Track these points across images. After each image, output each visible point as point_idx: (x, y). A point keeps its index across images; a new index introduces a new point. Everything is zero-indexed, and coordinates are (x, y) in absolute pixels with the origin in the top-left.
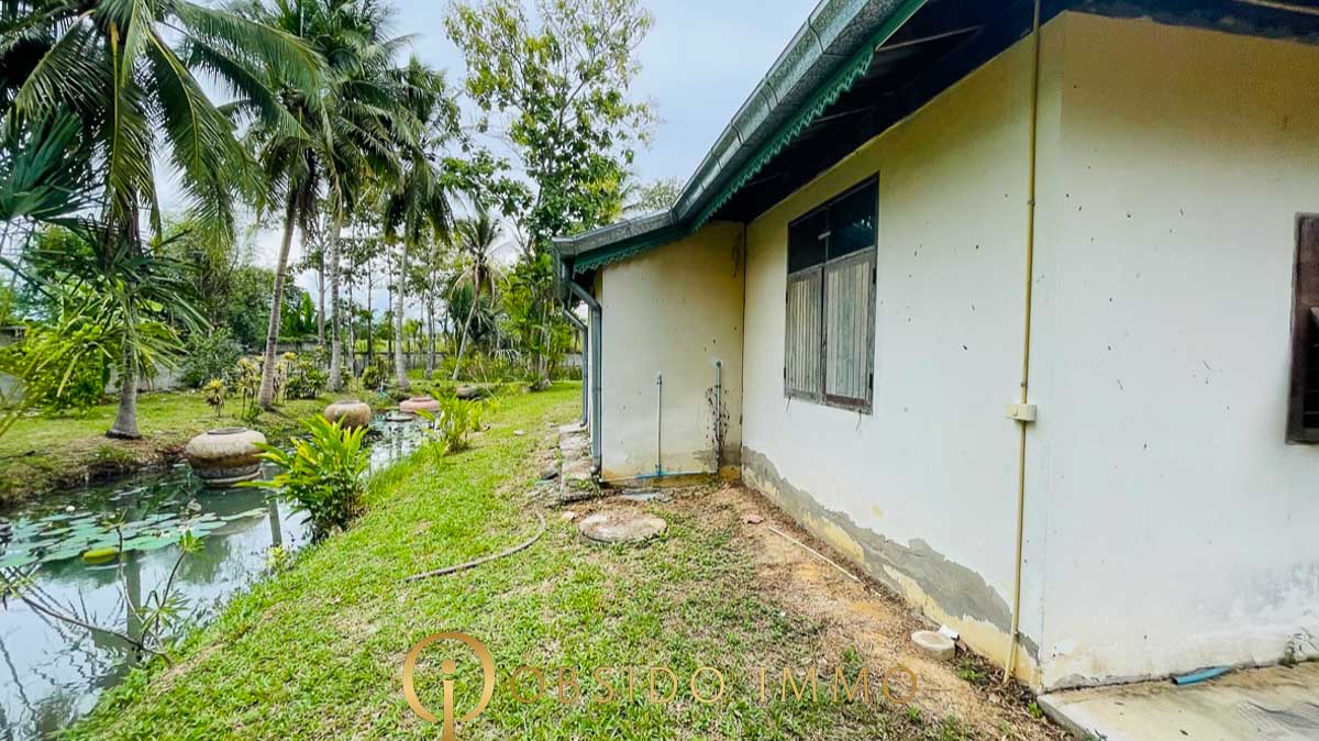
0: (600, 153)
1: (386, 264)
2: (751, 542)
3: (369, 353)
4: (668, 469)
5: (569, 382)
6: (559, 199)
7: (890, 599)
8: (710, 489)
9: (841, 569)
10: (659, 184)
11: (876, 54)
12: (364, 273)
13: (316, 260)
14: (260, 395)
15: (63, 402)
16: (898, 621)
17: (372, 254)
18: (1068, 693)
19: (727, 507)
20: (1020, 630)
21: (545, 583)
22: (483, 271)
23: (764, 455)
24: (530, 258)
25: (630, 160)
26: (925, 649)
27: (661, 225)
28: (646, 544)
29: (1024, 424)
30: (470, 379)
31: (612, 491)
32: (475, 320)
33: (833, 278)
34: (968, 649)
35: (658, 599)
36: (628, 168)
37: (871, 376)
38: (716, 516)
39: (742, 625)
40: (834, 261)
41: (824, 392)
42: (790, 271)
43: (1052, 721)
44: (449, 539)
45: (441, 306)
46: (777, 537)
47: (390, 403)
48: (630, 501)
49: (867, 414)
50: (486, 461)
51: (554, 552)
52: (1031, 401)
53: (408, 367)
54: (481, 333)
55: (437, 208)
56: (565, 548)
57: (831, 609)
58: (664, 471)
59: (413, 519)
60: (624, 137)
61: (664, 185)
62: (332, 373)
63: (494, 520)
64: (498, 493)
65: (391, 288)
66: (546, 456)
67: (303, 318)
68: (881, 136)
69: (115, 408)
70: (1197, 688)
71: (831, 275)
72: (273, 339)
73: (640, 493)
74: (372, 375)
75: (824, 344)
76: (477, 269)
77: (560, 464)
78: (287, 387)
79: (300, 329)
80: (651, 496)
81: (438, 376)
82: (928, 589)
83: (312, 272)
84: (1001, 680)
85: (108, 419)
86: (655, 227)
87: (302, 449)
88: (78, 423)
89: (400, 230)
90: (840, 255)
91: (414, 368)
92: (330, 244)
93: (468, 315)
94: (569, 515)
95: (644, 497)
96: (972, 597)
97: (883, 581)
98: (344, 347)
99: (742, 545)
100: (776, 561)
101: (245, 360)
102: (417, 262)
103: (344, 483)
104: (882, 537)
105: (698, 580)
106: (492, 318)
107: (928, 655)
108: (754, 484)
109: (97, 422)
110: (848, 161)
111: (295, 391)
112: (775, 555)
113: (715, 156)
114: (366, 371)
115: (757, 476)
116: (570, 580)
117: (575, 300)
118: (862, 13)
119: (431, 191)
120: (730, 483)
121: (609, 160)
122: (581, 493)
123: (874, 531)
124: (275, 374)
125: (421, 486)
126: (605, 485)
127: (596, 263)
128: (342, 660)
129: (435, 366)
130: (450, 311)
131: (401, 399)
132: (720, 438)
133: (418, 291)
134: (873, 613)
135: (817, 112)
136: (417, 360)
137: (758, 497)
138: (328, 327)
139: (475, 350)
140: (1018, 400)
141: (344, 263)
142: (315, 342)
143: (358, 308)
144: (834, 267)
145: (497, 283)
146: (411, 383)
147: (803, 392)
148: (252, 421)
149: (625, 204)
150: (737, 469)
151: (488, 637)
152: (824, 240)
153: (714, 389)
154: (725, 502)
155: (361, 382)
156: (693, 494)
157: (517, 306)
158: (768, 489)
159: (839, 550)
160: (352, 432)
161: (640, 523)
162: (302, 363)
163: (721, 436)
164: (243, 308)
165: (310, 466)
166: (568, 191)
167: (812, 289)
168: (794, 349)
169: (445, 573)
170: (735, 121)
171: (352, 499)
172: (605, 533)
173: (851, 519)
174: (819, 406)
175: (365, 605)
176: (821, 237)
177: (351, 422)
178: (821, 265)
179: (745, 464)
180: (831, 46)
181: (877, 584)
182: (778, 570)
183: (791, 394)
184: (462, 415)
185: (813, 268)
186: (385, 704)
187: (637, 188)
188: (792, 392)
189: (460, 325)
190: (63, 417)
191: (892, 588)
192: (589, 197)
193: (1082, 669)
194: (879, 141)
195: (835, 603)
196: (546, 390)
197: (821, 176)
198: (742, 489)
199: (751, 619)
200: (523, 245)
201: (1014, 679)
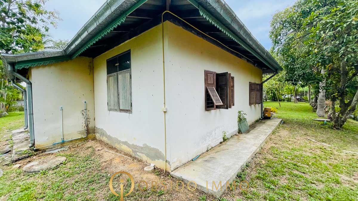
0: (31, 25)
2: (99, 156)
4: (67, 139)
5: (19, 112)
6: (9, 39)
7: (139, 161)
8: (84, 143)
9: (126, 157)
10: (61, 41)
11: (127, 18)
16: (141, 166)
18: (175, 170)
19: (90, 147)
20: (167, 159)
23: (103, 129)
25: (47, 30)
26: (147, 171)
27: (59, 55)
28: (57, 167)
29: (165, 112)
31: (41, 152)
33: (120, 77)
34: (157, 168)
35: (62, 185)
36: (46, 33)
37: (131, 103)
38: (86, 151)
39: (95, 183)
40: (120, 72)
41: (119, 109)
42: (108, 74)
43: (173, 177)
46: (107, 152)
48: (50, 154)
49: (131, 113)
51: (8, 183)
52: (166, 107)
56: (15, 180)
57: (123, 168)
58: (65, 140)
60: (43, 21)
61: (63, 42)
66: (4, 144)
68: (131, 40)
70: (196, 160)
71: (119, 76)
73: (54, 150)
75: (118, 95)
77: (12, 146)
80: (59, 150)
82: (148, 156)
84: (163, 172)
86: (57, 55)
90: (122, 70)
94: (18, 165)
95: (57, 151)
96: (157, 155)
97: (137, 157)
99: (96, 158)
100: (107, 160)
104: (136, 145)
105: (79, 174)
107: (148, 172)
108: (100, 138)
110: (122, 45)
112: (106, 158)
113: (79, 35)
115: (100, 136)
116: (17, 192)
117: (18, 80)
118: (122, 5)
120: (91, 139)
121: (37, 29)
122: (24, 155)
123: (134, 144)
126: (37, 150)
127: (28, 66)
132: (87, 126)
134: (135, 166)
135: (112, 29)
137: (101, 142)
140: (164, 107)
144: (120, 74)
147: (113, 109)
149: (46, 46)
150: (94, 134)
152: (117, 66)
153: (84, 110)
154: (89, 146)
156: (78, 146)
158: (104, 139)
159: (126, 152)
161: (54, 160)
163: (87, 125)
166: (14, 36)
167: (115, 80)
168: (110, 97)
170: (85, 26)
172: (37, 168)
173: (128, 142)
174: (118, 113)
176: (116, 65)
178: (117, 73)
179: (97, 133)
180: (114, 11)
181: (136, 158)
182: (107, 162)
183: (110, 110)
185: (114, 73)
187: (51, 41)
188: (110, 109)
191: (139, 158)
192: (26, 40)
193: (177, 164)
194: (130, 41)
195: (125, 166)
196: (5, 116)
197: (115, 48)
198: (95, 140)
199: (99, 180)
201: (166, 171)
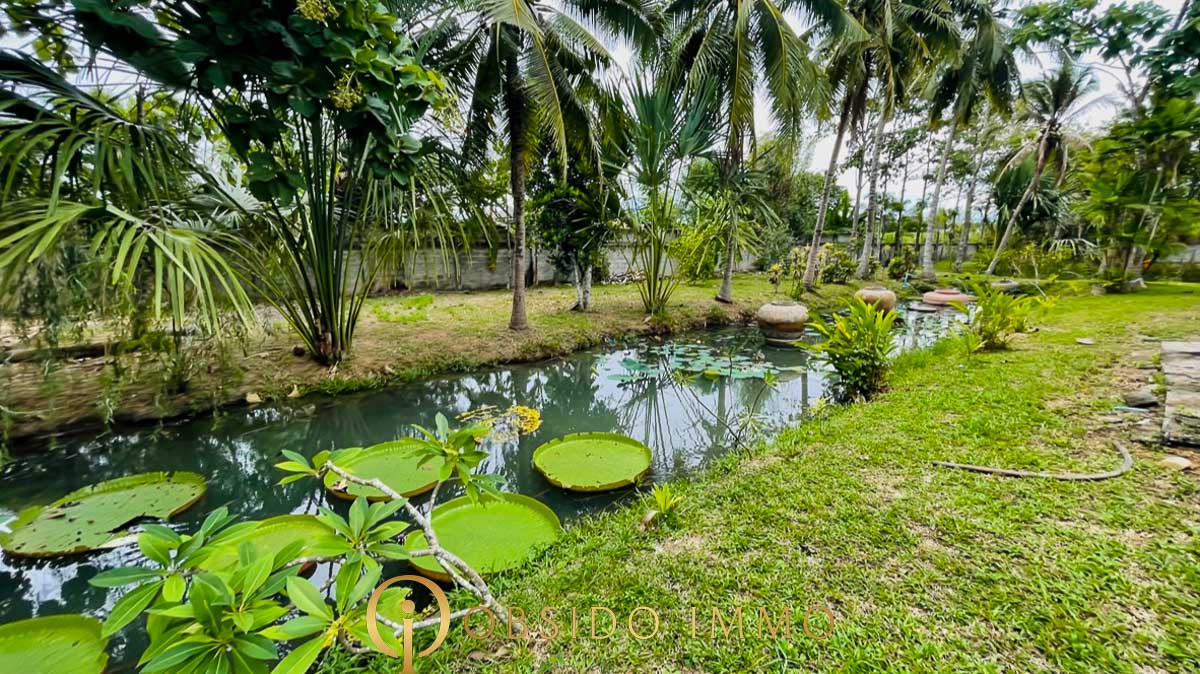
1: (926, 153)
3: (896, 244)
5: (1180, 284)
12: (901, 166)
13: (857, 159)
14: (804, 278)
15: (695, 277)
17: (911, 145)
21: (1131, 532)
22: (1053, 143)
24: (1142, 111)
30: (1012, 273)
32: (1029, 203)
44: (982, 438)
45: (983, 192)
47: (913, 293)
50: (1032, 367)
51: (1150, 501)
53: (935, 258)
54: (1034, 223)
55: (999, 75)
56: (1170, 502)
59: (938, 408)
62: (862, 262)
63: (1044, 434)
64: (1051, 406)
65: (926, 177)
66: (1134, 377)
67: (841, 213)
69: (721, 282)
72: (819, 231)
74: (898, 265)
76: (1043, 141)
77: (1164, 392)
78: (825, 272)
79: (837, 224)
81: (969, 269)
83: (853, 171)
85: (715, 290)
87: (841, 324)
88: (701, 289)
89: (947, 113)
91: (941, 259)
92: (873, 142)
93: (1020, 198)
98: (874, 239)
101: (797, 249)
102: (961, 146)
103: (873, 359)
106: (1055, 200)
109: (711, 290)
111: (829, 276)
114: (893, 261)
116: (1179, 544)
119: (996, 55)
124: (817, 262)
125: (947, 378)
128: (872, 509)
129: (965, 258)
130: (995, 195)
131: (924, 290)
133: (956, 177)
136: (945, 251)
138: (861, 220)
139: (1021, 240)
141: (883, 159)
142: (849, 234)
143: (890, 201)
145: (1071, 154)
146: (937, 274)
148: (797, 298)
151: (1036, 559)
155: (887, 271)
157: (1106, 181)
160: (884, 316)
162: (837, 253)
164: (797, 207)
165: (844, 338)
169: (979, 471)
171: (877, 376)
175: (891, 471)
177: (883, 306)
184: (1004, 311)
186: (911, 565)
189: (1006, 212)
190: (694, 285)
196: (1136, 292)
200: (1131, 95)
